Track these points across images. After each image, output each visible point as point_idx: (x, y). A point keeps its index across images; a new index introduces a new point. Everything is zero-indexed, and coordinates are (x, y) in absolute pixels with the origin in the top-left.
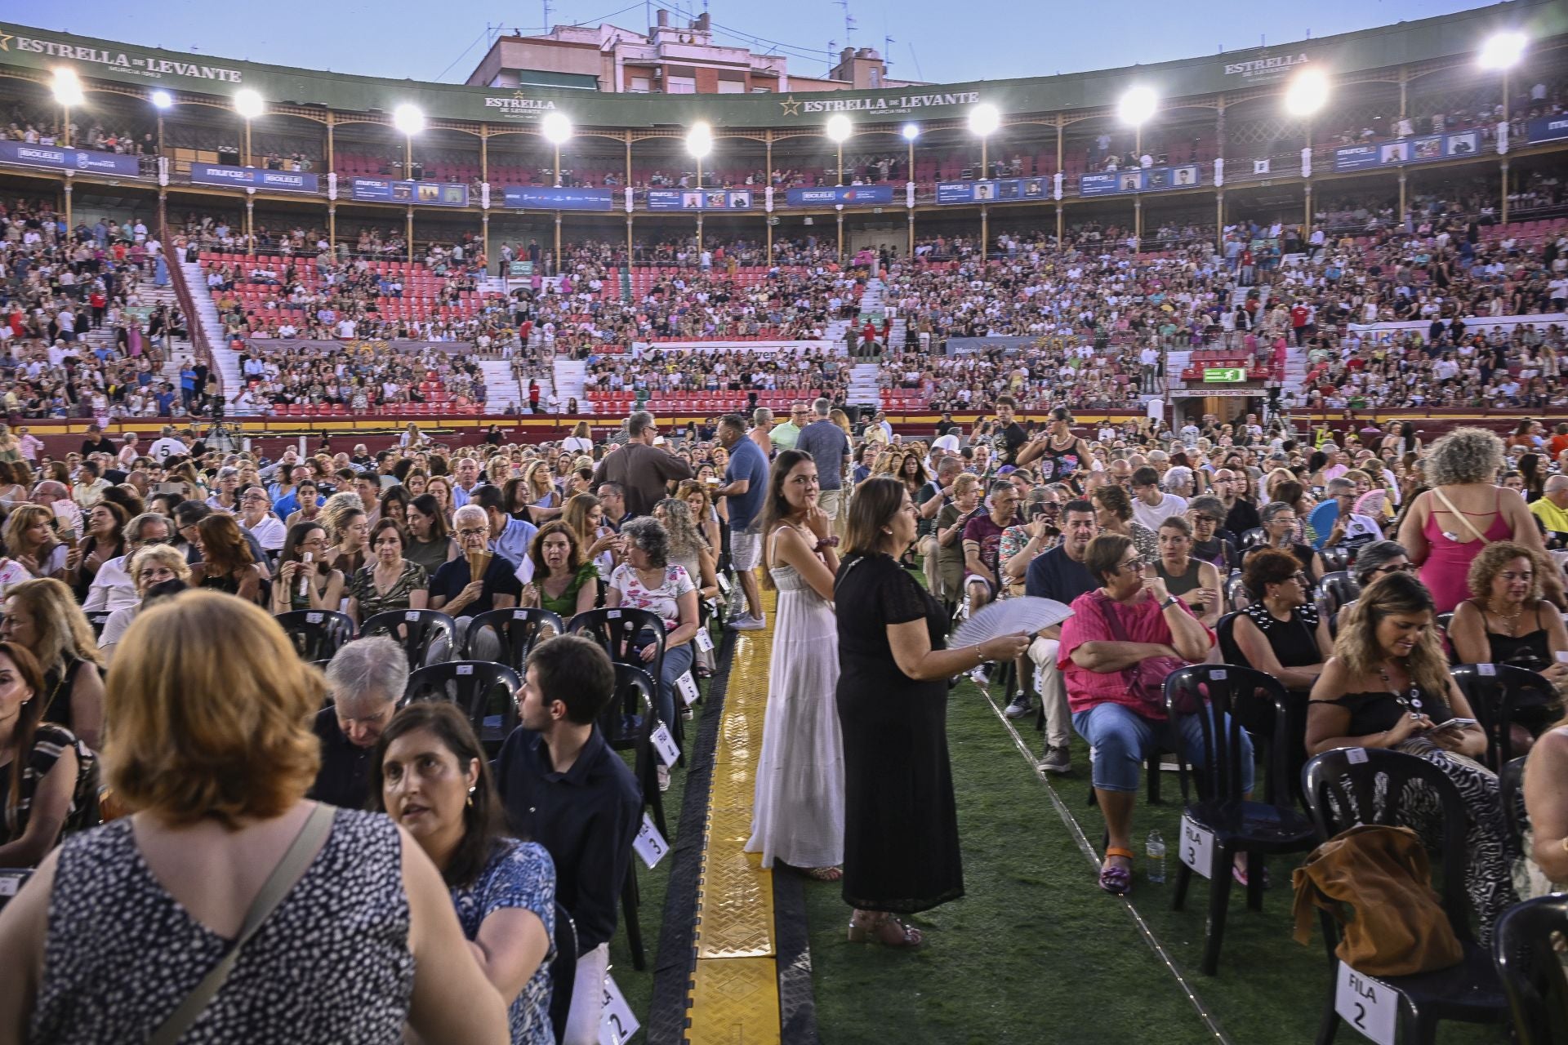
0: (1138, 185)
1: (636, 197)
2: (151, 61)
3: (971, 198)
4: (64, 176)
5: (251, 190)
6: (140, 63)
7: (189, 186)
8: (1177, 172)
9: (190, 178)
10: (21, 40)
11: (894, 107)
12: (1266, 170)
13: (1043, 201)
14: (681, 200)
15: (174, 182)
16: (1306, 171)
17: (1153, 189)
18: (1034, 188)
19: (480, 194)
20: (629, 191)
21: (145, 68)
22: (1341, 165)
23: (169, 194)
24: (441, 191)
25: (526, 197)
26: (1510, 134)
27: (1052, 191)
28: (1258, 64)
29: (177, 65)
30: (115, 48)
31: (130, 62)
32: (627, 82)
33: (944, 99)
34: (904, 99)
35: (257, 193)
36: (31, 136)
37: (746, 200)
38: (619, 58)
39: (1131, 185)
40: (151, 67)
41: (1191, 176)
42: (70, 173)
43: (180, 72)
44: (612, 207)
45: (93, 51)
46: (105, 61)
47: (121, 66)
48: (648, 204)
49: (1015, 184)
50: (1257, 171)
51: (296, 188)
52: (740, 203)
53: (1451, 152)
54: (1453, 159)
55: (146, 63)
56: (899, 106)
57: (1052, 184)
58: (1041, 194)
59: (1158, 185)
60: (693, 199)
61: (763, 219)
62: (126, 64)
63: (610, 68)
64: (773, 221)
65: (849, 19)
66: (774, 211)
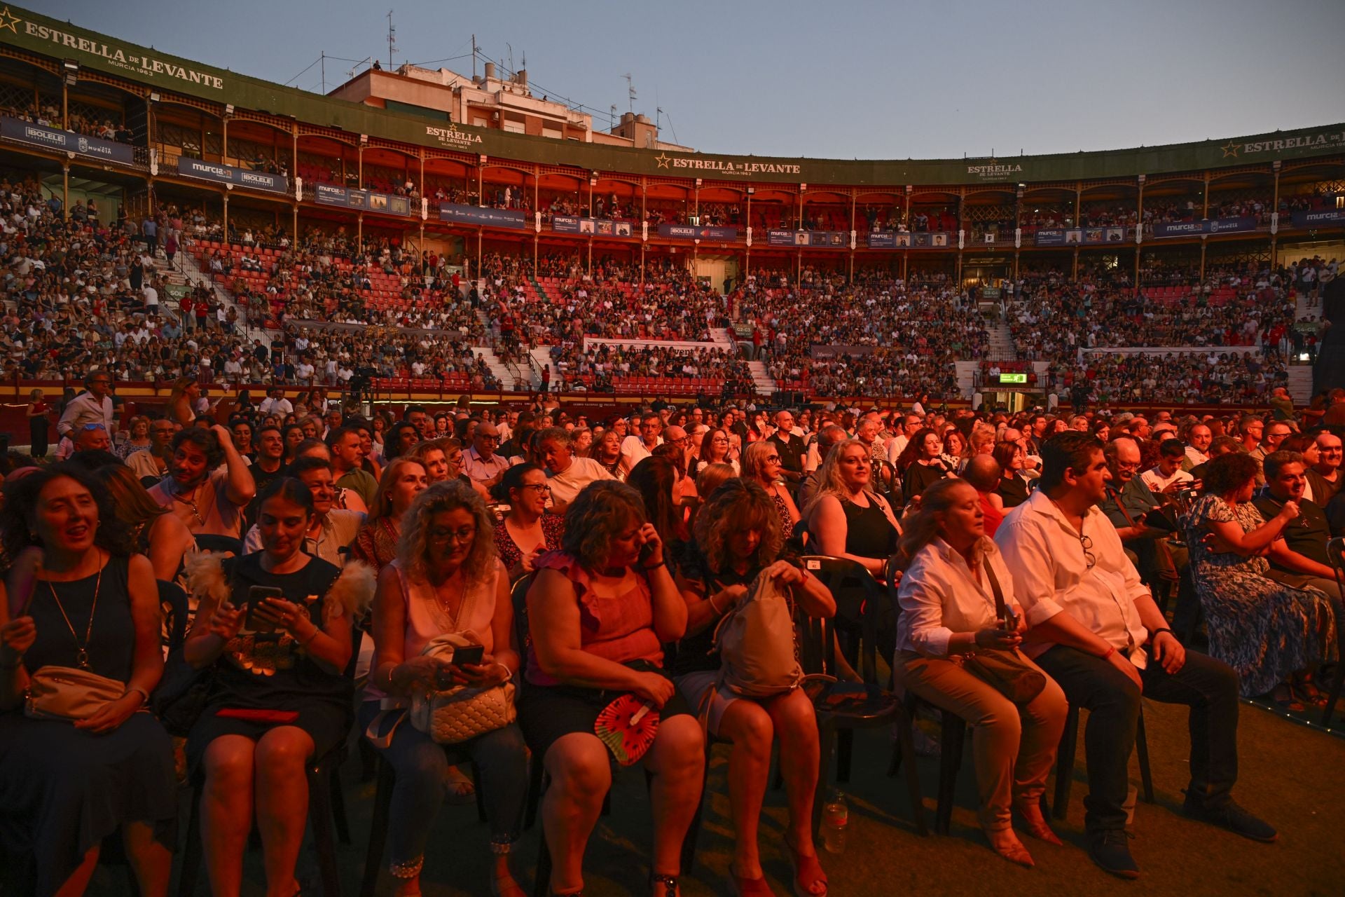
0: (908, 244)
1: (543, 220)
2: (145, 60)
3: (792, 243)
4: (66, 157)
5: (230, 186)
6: (136, 60)
7: (174, 178)
8: (934, 237)
9: (177, 171)
10: (28, 24)
11: (739, 170)
12: (992, 240)
13: (843, 249)
14: (578, 226)
15: (163, 172)
16: (1018, 244)
18: (837, 239)
19: (420, 207)
20: (538, 215)
22: (1040, 242)
24: (389, 202)
25: (457, 213)
26: (1144, 231)
27: (849, 243)
28: (990, 168)
29: (168, 66)
30: (113, 43)
31: (127, 59)
32: (470, 119)
33: (775, 168)
34: (747, 165)
35: (234, 188)
37: (628, 231)
38: (464, 99)
39: (903, 243)
40: (145, 65)
41: (943, 242)
42: (72, 155)
43: (171, 74)
44: (524, 227)
45: (93, 44)
46: (105, 54)
48: (553, 227)
49: (825, 236)
50: (987, 241)
51: (268, 187)
52: (623, 232)
53: (1108, 239)
54: (1109, 244)
55: (141, 61)
56: (743, 170)
57: (850, 237)
58: (841, 244)
59: (921, 245)
60: (587, 226)
61: (640, 246)
62: (123, 60)
63: (457, 107)
64: (647, 248)
65: (631, 91)
66: (648, 241)
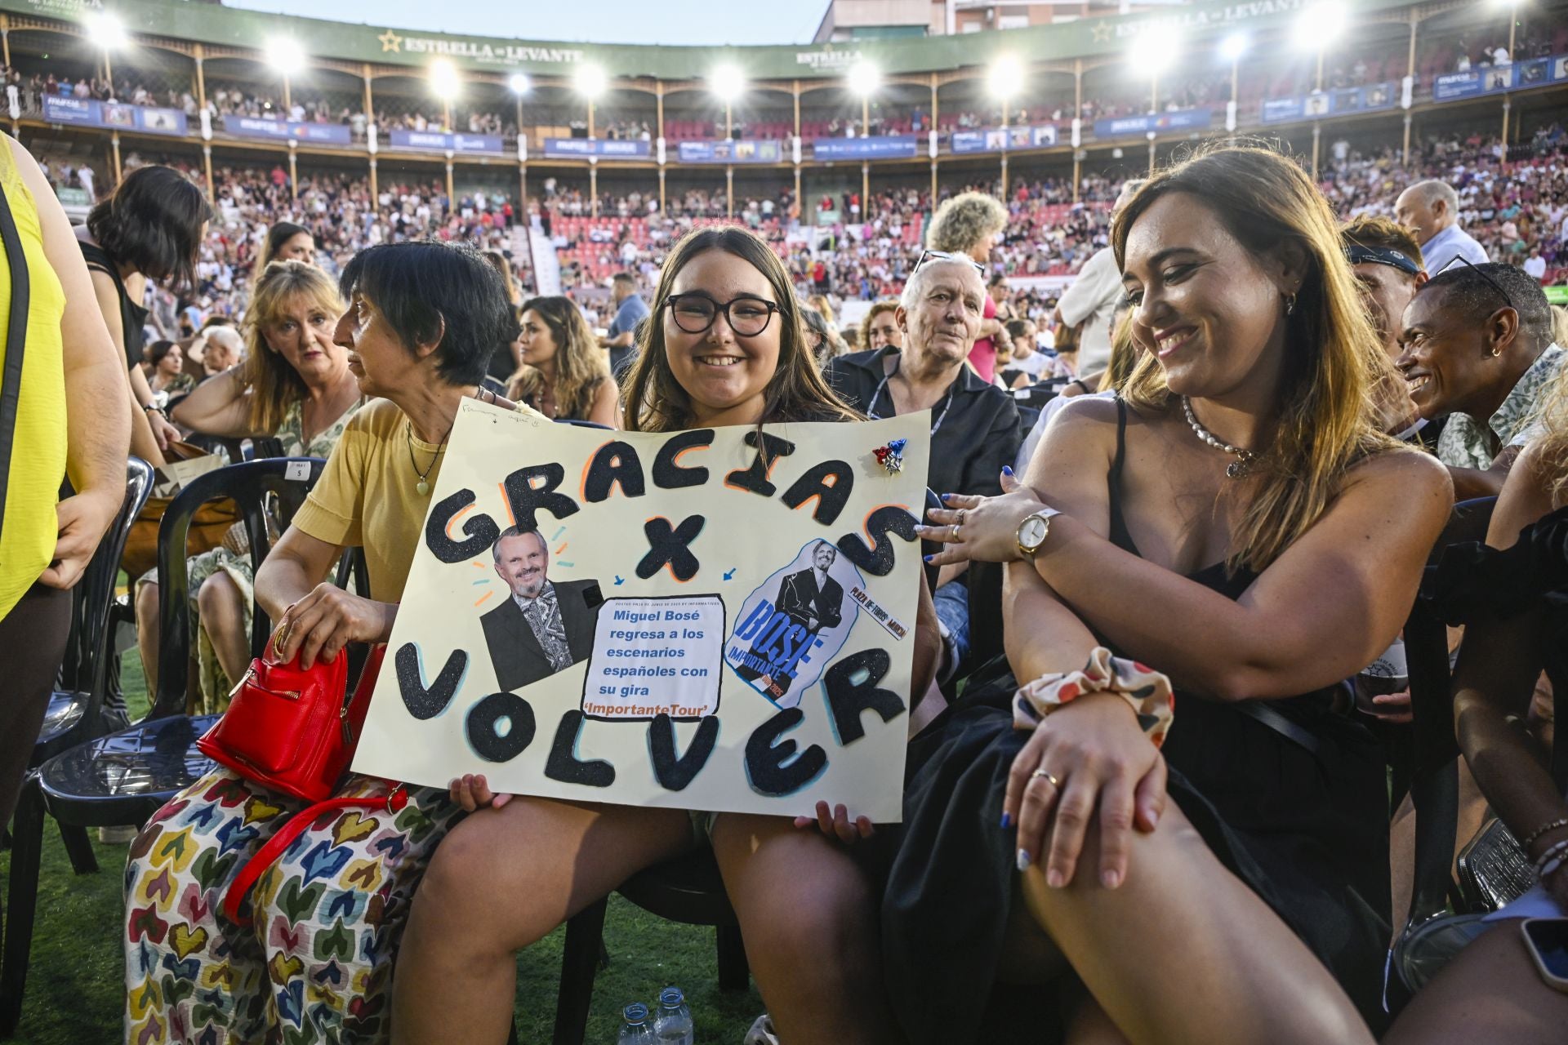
1: (941, 141)
2: (510, 50)
3: (1301, 114)
4: (446, 157)
5: (594, 160)
6: (502, 52)
7: (541, 160)
8: (1559, 63)
9: (543, 152)
10: (408, 41)
13: (1388, 111)
14: (984, 141)
15: (531, 156)
17: (1527, 85)
18: (1377, 96)
19: (791, 148)
20: (933, 136)
21: (504, 57)
23: (529, 168)
24: (757, 148)
25: (835, 148)
27: (1399, 99)
29: (533, 51)
30: (481, 41)
31: (493, 52)
32: (958, 26)
35: (599, 161)
36: (420, 123)
37: (1052, 136)
42: (450, 154)
43: (535, 57)
44: (917, 152)
45: (464, 46)
46: (474, 53)
47: (486, 56)
48: (952, 147)
49: (1356, 94)
51: (631, 154)
52: (1045, 139)
55: (506, 52)
57: (1400, 89)
58: (1386, 102)
59: (1533, 81)
60: (996, 139)
61: (1071, 154)
62: (490, 54)
63: (941, 15)
64: (1080, 156)
66: (1082, 146)
